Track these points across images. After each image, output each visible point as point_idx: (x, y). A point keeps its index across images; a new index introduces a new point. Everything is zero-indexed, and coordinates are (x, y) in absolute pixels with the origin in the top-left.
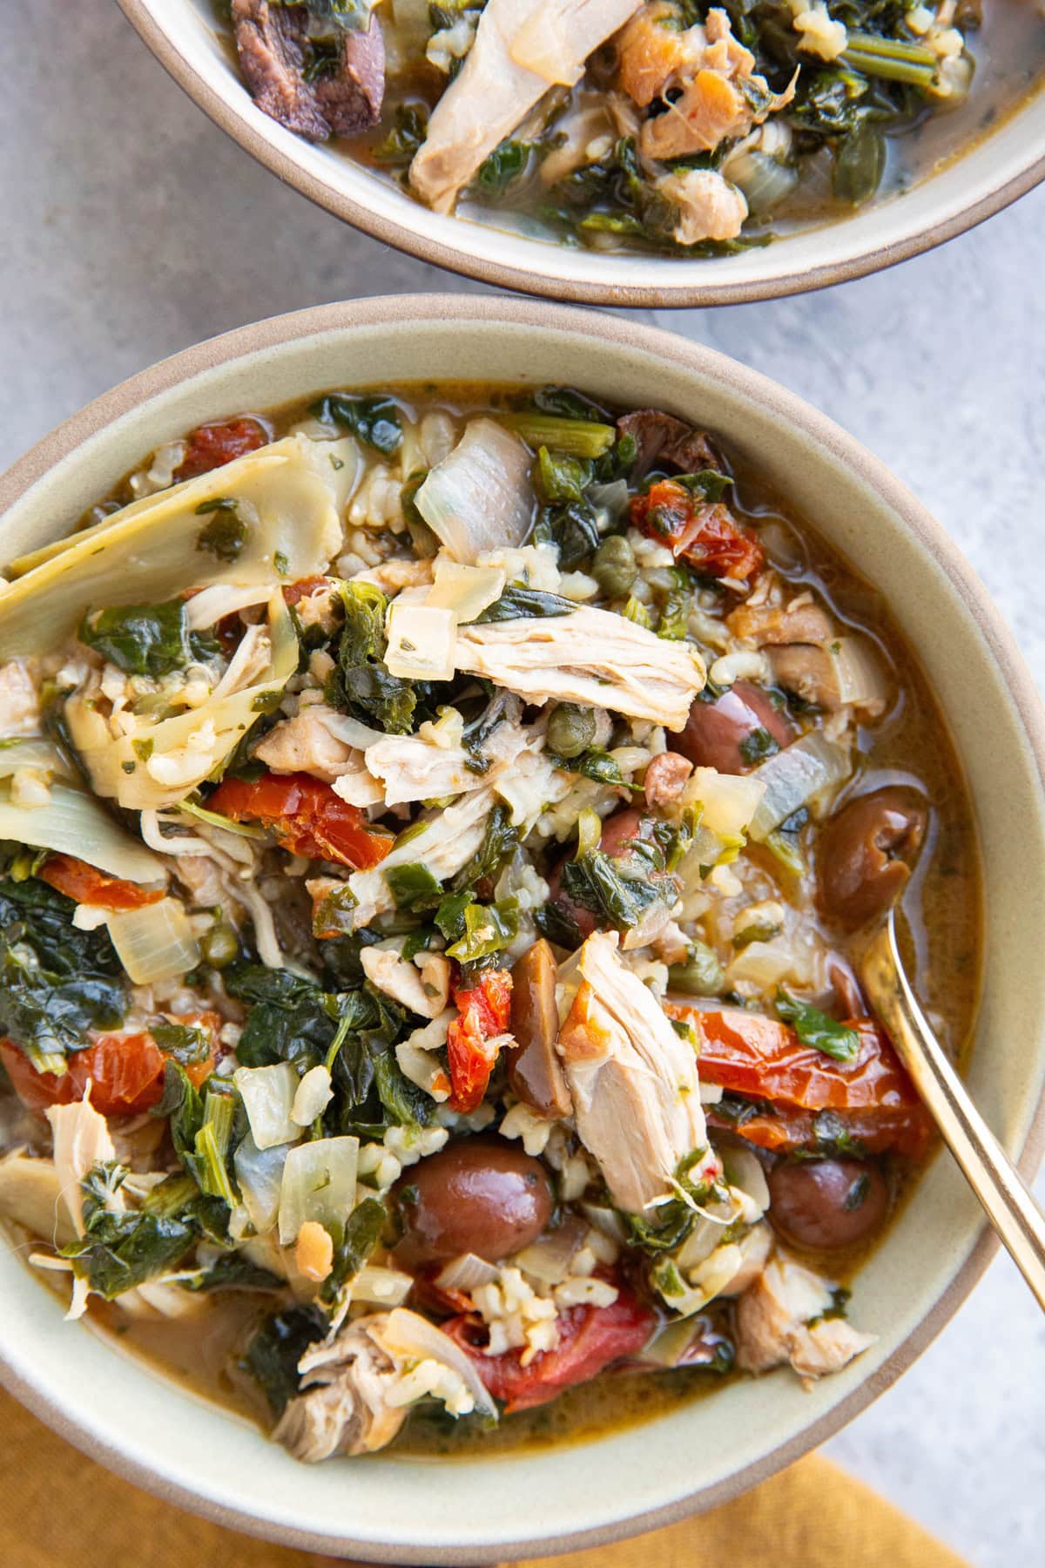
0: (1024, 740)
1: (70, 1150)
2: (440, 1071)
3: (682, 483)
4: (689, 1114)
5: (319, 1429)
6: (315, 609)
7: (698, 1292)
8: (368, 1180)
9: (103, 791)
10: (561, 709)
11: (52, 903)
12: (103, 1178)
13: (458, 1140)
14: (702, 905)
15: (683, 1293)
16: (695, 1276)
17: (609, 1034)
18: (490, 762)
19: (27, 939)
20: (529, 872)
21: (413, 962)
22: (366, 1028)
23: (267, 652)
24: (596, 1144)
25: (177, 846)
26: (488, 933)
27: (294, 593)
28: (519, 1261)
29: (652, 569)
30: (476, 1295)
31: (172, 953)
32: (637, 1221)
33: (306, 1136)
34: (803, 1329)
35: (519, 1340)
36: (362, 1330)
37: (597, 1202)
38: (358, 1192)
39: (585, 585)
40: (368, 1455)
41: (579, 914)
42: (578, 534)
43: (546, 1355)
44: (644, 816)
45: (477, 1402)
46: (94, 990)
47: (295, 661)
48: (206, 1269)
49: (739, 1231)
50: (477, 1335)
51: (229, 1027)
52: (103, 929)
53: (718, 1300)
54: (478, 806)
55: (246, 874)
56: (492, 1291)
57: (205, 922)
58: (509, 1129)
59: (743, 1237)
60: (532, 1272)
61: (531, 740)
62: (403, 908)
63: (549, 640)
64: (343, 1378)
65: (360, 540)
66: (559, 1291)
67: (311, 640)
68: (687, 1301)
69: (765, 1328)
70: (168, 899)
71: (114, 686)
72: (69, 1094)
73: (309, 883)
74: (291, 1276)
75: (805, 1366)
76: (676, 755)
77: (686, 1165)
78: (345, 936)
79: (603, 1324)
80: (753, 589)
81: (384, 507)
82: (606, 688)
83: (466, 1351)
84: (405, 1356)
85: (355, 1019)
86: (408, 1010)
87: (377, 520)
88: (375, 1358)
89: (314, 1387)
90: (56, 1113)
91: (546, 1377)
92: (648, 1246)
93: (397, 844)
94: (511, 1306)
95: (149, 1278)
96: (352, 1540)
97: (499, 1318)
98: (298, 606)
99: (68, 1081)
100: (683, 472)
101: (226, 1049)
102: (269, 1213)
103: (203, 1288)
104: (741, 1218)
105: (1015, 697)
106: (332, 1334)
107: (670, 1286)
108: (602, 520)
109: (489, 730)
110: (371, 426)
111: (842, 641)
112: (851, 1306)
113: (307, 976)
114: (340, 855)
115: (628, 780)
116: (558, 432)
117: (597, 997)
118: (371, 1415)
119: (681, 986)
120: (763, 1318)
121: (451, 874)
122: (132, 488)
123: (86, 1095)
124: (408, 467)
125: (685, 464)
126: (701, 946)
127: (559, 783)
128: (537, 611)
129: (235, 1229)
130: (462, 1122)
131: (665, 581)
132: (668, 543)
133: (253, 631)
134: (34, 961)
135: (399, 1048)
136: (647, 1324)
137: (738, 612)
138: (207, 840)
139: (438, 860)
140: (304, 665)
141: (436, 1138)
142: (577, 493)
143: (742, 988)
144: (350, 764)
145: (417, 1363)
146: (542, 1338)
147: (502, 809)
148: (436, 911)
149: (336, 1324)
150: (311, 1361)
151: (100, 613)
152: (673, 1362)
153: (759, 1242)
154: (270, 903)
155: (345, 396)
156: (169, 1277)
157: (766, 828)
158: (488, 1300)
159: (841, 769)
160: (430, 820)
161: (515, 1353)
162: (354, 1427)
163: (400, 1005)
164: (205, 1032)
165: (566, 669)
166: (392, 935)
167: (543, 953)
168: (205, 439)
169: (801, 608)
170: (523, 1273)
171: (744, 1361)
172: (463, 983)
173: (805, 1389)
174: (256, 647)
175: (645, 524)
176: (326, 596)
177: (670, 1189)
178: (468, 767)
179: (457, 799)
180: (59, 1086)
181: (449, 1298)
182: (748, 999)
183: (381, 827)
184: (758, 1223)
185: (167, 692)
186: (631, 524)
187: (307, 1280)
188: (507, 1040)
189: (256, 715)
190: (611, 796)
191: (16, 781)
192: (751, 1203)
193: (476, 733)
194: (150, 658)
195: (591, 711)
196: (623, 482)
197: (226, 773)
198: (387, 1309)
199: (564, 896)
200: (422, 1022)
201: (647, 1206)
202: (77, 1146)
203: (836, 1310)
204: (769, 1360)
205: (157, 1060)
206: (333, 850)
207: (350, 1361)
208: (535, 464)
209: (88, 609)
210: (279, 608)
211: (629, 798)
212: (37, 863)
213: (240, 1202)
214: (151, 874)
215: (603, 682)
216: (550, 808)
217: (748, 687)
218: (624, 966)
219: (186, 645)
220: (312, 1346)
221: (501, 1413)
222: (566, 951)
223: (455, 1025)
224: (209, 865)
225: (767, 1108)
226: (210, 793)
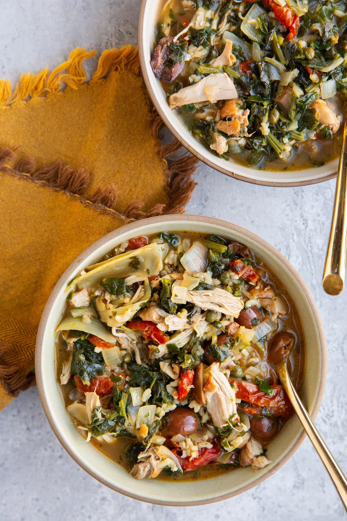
0: (316, 327)
1: (90, 403)
2: (176, 392)
3: (242, 260)
4: (233, 406)
5: (141, 472)
6: (155, 283)
7: (232, 447)
8: (157, 415)
9: (103, 321)
10: (210, 311)
11: (89, 345)
12: (97, 410)
13: (179, 407)
14: (239, 357)
15: (228, 447)
16: (231, 443)
17: (215, 387)
18: (193, 322)
19: (83, 354)
20: (200, 347)
21: (171, 366)
22: (160, 380)
23: (144, 292)
24: (211, 411)
25: (120, 335)
26: (189, 361)
27: (151, 279)
28: (190, 436)
29: (234, 279)
30: (180, 443)
31: (116, 360)
32: (219, 429)
33: (144, 404)
34: (255, 458)
35: (189, 455)
36: (153, 450)
37: (210, 424)
38: (155, 418)
39: (218, 282)
40: (152, 479)
41: (210, 358)
42: (217, 270)
43: (195, 459)
44: (228, 336)
45: (179, 469)
46: (97, 366)
47: (150, 295)
48: (118, 433)
49: (243, 433)
50: (179, 453)
51: (128, 377)
52: (101, 352)
53: (237, 449)
54: (189, 332)
55: (135, 342)
56: (184, 443)
57: (124, 352)
58: (191, 406)
59: (243, 435)
60: (193, 439)
61: (202, 318)
62: (170, 353)
63: (208, 296)
64: (148, 461)
65: (167, 268)
66: (199, 444)
67: (154, 291)
68: (230, 449)
69: (247, 457)
70: (116, 347)
71: (108, 297)
72: (91, 390)
73: (149, 346)
74: (138, 436)
75: (255, 466)
76: (236, 323)
77: (231, 417)
78: (156, 359)
79: (209, 453)
80: (257, 285)
81: (173, 260)
82: (221, 308)
83: (177, 457)
84: (163, 457)
85: (157, 378)
86: (170, 377)
87: (171, 263)
88: (155, 457)
89: (141, 462)
90: (87, 394)
91: (195, 464)
92: (221, 435)
93: (170, 339)
94: (188, 447)
95: (105, 434)
96: (147, 498)
97: (185, 449)
98: (152, 282)
99: (90, 387)
100: (243, 258)
101: (127, 382)
102: (134, 421)
103: (117, 437)
104: (243, 430)
105: (315, 317)
106: (146, 450)
107: (226, 445)
108: (223, 267)
109: (193, 315)
110: (171, 241)
111: (276, 298)
112: (267, 453)
113: (147, 367)
114: (157, 340)
115: (224, 328)
116: (214, 245)
117: (213, 378)
118: (154, 470)
119: (233, 376)
120: (246, 454)
121: (182, 347)
122: (115, 251)
123: (95, 391)
124: (179, 251)
125: (243, 255)
126: (239, 367)
127: (208, 327)
128: (206, 289)
129: (126, 424)
130: (180, 403)
131: (236, 282)
132: (238, 274)
133: (141, 287)
134: (84, 358)
135: (167, 386)
136: (219, 453)
137: (253, 290)
138: (127, 334)
139: (179, 343)
140: (152, 296)
141: (174, 407)
142: (218, 261)
143: (248, 377)
144: (161, 320)
145: (165, 459)
146: (195, 455)
147: (195, 333)
148: (178, 355)
149: (147, 448)
150: (141, 456)
151: (105, 279)
152: (225, 463)
153: (247, 436)
154: (139, 349)
155: (166, 233)
156: (110, 434)
157: (256, 341)
158: (183, 445)
159: (275, 327)
160: (178, 334)
161: (188, 458)
162: (150, 472)
163: (168, 376)
164: (122, 378)
165: (212, 303)
166: (167, 359)
167: (202, 366)
168: (133, 242)
169: (267, 290)
170: (191, 439)
171: (241, 464)
172: (183, 372)
173: (255, 472)
174: (141, 291)
175: (233, 269)
176: (158, 280)
177: (227, 422)
178: (188, 322)
179: (185, 330)
180: (88, 388)
181: (174, 444)
182: (249, 379)
183: (167, 334)
184: (247, 432)
185: (120, 300)
186: (229, 268)
187: (142, 438)
188: (192, 386)
189: (140, 307)
190: (220, 331)
191: (83, 317)
192: (246, 427)
193: (190, 315)
194: (116, 291)
195: (217, 312)
196: (228, 259)
197: (132, 319)
198: (159, 445)
199: (207, 353)
200: (173, 380)
201: (221, 426)
202: (92, 402)
203: (264, 454)
204: (247, 464)
205: (111, 384)
206: (155, 339)
207: (150, 457)
208: (208, 253)
209: (103, 278)
210: (147, 282)
211: (224, 332)
212: (87, 336)
213: (128, 418)
214: (113, 341)
215: (220, 306)
216: (206, 333)
217: (254, 308)
218: (220, 371)
219: (125, 289)
220: (141, 453)
221: (184, 472)
222: (207, 366)
223: (180, 382)
224: (126, 339)
225: (251, 405)
226: (128, 324)
